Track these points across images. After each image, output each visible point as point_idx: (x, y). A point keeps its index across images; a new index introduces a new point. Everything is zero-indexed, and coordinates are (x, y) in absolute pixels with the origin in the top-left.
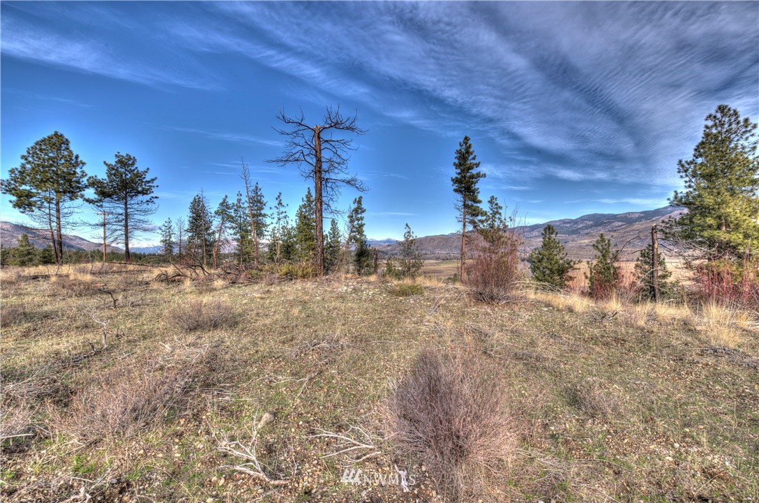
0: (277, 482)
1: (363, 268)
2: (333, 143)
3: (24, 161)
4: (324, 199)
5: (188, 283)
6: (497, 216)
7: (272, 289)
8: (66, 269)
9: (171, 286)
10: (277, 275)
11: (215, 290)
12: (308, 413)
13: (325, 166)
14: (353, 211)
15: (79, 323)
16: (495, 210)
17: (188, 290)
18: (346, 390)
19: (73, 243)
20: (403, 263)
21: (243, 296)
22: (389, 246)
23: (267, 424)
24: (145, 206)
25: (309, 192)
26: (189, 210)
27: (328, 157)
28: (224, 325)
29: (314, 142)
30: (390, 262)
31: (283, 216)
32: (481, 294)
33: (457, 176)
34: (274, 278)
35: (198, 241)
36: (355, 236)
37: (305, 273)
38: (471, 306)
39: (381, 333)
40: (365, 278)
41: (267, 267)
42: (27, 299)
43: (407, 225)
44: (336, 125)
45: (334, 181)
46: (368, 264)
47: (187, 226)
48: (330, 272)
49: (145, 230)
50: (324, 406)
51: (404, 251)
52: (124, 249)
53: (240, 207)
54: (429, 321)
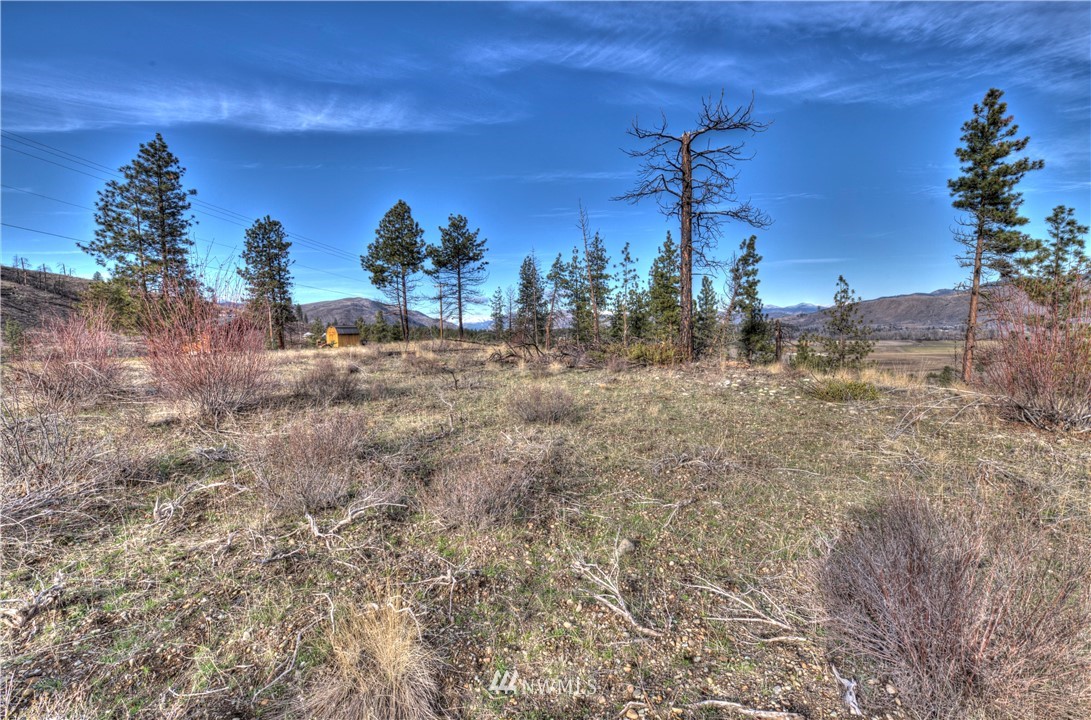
0: (646, 631)
1: (753, 352)
2: (710, 156)
3: (378, 236)
4: (694, 245)
5: (522, 365)
6: (1072, 248)
7: (620, 378)
8: (413, 346)
9: (505, 368)
10: (626, 359)
11: (551, 374)
12: (681, 553)
13: (697, 194)
14: (740, 260)
15: (428, 403)
16: (1066, 236)
17: (523, 374)
18: (737, 534)
19: (415, 318)
20: (829, 345)
21: (584, 384)
22: (802, 315)
23: (627, 553)
24: (476, 274)
25: (668, 238)
26: (519, 276)
27: (703, 179)
28: (566, 419)
29: (680, 159)
30: (804, 343)
31: (631, 276)
32: (1019, 408)
33: (964, 175)
34: (623, 363)
35: (529, 315)
36: (741, 301)
37: (664, 357)
38: (992, 429)
39: (794, 457)
40: (760, 367)
41: (612, 348)
42: (387, 375)
43: (841, 279)
44: (717, 126)
45: (710, 216)
46: (763, 346)
47: (517, 296)
48: (701, 357)
49: (477, 302)
50: (704, 549)
51: (833, 324)
52: (458, 324)
53: (576, 267)
54: (891, 448)
